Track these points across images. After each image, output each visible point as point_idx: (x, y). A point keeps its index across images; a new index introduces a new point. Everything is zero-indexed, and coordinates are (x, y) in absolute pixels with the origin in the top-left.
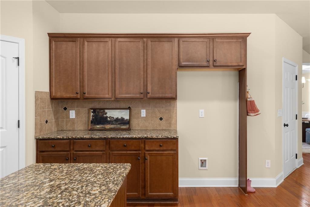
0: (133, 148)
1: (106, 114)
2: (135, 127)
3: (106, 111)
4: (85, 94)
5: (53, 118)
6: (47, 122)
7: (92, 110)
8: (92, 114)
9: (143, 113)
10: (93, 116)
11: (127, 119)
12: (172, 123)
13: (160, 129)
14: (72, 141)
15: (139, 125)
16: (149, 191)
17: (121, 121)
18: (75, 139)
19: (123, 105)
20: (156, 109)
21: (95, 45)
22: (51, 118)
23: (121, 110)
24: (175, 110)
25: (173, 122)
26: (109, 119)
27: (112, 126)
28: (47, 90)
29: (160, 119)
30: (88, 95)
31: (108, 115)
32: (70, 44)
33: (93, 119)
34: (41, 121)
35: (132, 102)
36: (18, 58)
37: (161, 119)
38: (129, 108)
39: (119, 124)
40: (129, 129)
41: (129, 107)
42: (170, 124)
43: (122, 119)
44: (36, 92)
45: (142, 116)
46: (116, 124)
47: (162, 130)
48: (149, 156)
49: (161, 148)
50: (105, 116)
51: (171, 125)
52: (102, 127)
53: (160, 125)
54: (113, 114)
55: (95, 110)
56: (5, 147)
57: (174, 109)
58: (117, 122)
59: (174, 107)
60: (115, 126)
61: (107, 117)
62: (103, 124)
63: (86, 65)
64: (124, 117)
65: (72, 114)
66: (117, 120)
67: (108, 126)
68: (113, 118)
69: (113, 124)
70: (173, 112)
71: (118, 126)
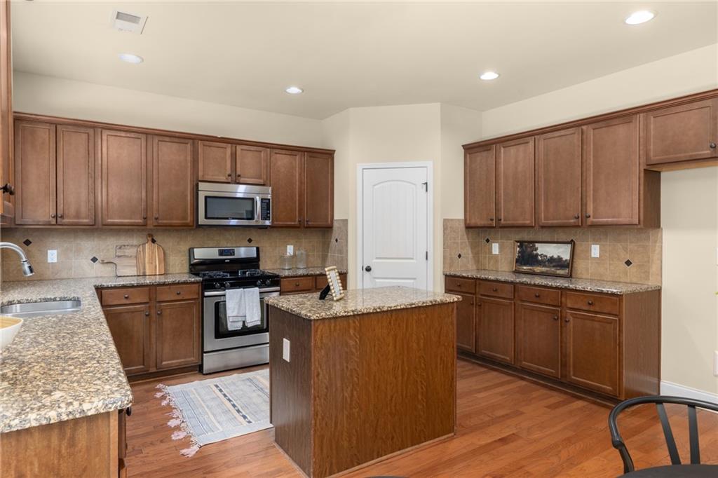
0: (548, 301)
1: (536, 249)
2: (581, 273)
3: (537, 245)
4: (500, 220)
5: (470, 252)
6: (460, 256)
7: (518, 244)
8: (518, 249)
9: (595, 251)
10: (519, 252)
11: (566, 260)
12: (651, 271)
13: (626, 280)
14: (478, 282)
15: (587, 270)
16: (572, 373)
17: (557, 262)
18: (479, 279)
19: (563, 237)
20: (619, 244)
21: (513, 150)
22: (468, 252)
23: (559, 245)
24: (657, 248)
25: (654, 269)
26: (539, 258)
27: (544, 269)
28: (462, 217)
29: (626, 263)
30: (505, 222)
31: (539, 252)
32: (485, 154)
33: (519, 256)
34: (450, 254)
35: (576, 232)
36: (426, 183)
37: (628, 263)
38: (572, 242)
39: (554, 266)
40: (569, 276)
41: (572, 240)
42: (647, 273)
43: (560, 259)
44: (445, 220)
45: (593, 256)
46: (549, 267)
47: (631, 283)
48: (574, 317)
49: (592, 309)
50: (535, 252)
51: (649, 277)
52: (531, 270)
53: (626, 273)
54: (547, 250)
55: (521, 243)
56: (415, 279)
57: (655, 246)
58: (551, 263)
59: (656, 242)
60: (548, 269)
61: (537, 255)
62: (531, 265)
63: (502, 181)
64: (562, 256)
65: (495, 248)
66: (552, 260)
67: (538, 269)
68: (546, 256)
69: (545, 266)
70: (655, 251)
71: (553, 269)
